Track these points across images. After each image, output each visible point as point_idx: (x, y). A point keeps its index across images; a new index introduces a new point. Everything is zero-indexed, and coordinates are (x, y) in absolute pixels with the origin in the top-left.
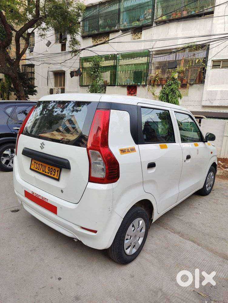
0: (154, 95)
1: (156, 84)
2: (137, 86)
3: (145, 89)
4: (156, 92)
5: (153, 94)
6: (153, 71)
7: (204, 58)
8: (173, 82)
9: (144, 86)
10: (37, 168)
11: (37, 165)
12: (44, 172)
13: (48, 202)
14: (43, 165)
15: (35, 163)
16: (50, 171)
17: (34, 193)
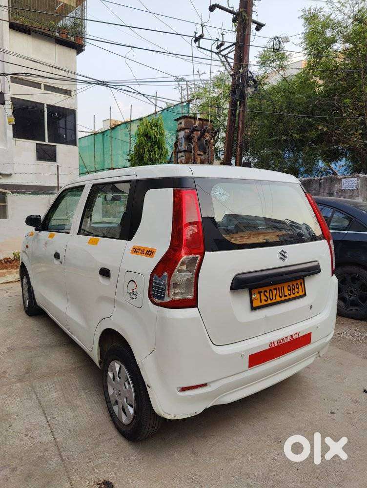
10: (268, 299)
11: (267, 294)
12: (283, 298)
13: (300, 336)
14: (279, 288)
15: (261, 292)
16: (292, 290)
17: (274, 343)
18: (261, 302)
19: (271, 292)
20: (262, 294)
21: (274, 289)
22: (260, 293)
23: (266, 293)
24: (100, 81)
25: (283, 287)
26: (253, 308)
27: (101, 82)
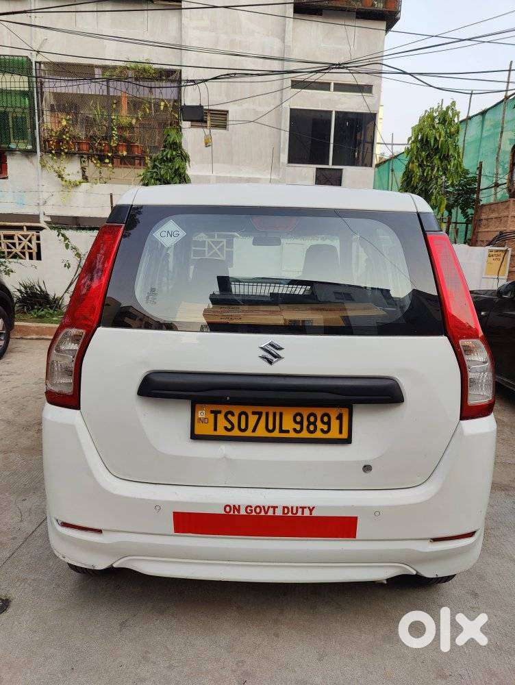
0: (62, 178)
1: (66, 151)
2: (6, 153)
3: (31, 162)
4: (67, 171)
5: (60, 176)
6: (47, 117)
7: (175, 101)
8: (174, 153)
9: (29, 154)
10: (233, 427)
11: (234, 420)
12: (276, 434)
13: (315, 514)
14: (267, 414)
15: (220, 412)
16: (305, 423)
17: (235, 508)
18: (215, 429)
19: (243, 417)
20: (221, 417)
21: (254, 413)
22: (216, 413)
23: (229, 416)
24: (334, 65)
25: (281, 414)
26: (195, 437)
27: (337, 65)
